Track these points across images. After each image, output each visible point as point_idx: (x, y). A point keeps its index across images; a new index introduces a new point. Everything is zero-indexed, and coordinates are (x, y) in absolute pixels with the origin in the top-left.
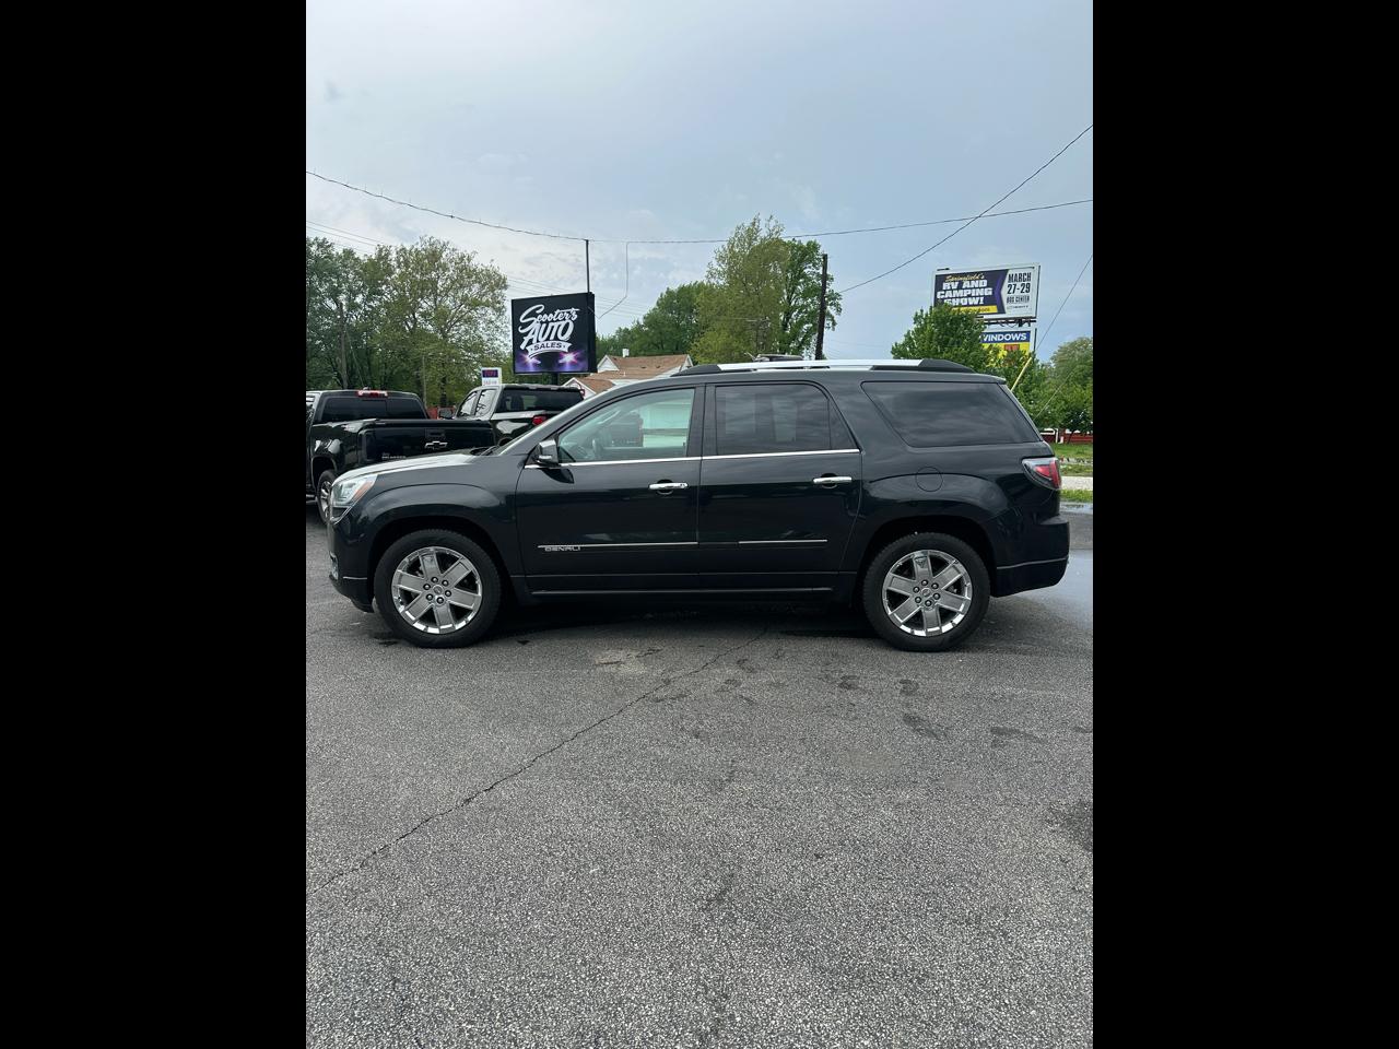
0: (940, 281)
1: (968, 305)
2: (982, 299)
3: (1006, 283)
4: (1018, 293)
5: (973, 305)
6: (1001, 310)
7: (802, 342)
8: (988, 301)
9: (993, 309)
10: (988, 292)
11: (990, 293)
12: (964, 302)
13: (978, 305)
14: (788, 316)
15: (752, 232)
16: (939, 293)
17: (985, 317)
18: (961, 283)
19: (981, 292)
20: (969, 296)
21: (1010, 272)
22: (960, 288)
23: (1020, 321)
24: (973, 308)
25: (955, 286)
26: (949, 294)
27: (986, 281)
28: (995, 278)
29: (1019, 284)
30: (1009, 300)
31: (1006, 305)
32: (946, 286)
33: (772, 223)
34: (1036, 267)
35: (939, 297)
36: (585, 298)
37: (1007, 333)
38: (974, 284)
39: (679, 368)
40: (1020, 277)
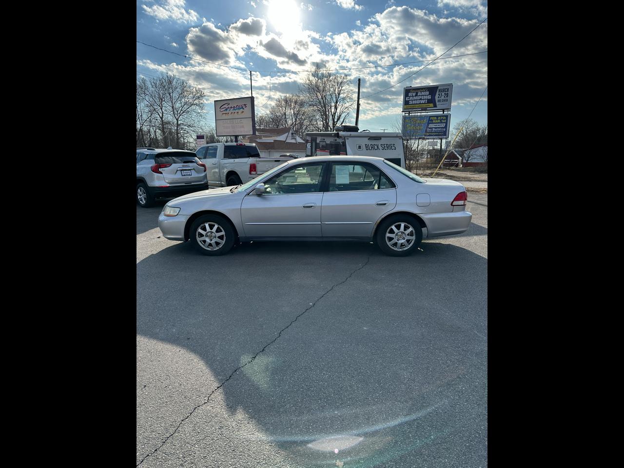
0: (407, 92)
1: (420, 104)
2: (426, 100)
3: (438, 93)
4: (443, 97)
6: (435, 106)
7: (343, 122)
8: (429, 101)
9: (432, 105)
10: (429, 97)
11: (430, 98)
12: (418, 102)
13: (425, 103)
14: (336, 108)
17: (428, 109)
18: (417, 93)
19: (425, 97)
20: (421, 99)
21: (439, 88)
22: (416, 95)
23: (443, 111)
24: (424, 105)
25: (414, 94)
26: (411, 98)
27: (428, 92)
28: (432, 90)
29: (443, 93)
30: (439, 101)
31: (437, 103)
32: (410, 94)
34: (451, 85)
35: (407, 99)
36: (250, 99)
37: (437, 116)
38: (423, 93)
39: (287, 134)
40: (444, 90)
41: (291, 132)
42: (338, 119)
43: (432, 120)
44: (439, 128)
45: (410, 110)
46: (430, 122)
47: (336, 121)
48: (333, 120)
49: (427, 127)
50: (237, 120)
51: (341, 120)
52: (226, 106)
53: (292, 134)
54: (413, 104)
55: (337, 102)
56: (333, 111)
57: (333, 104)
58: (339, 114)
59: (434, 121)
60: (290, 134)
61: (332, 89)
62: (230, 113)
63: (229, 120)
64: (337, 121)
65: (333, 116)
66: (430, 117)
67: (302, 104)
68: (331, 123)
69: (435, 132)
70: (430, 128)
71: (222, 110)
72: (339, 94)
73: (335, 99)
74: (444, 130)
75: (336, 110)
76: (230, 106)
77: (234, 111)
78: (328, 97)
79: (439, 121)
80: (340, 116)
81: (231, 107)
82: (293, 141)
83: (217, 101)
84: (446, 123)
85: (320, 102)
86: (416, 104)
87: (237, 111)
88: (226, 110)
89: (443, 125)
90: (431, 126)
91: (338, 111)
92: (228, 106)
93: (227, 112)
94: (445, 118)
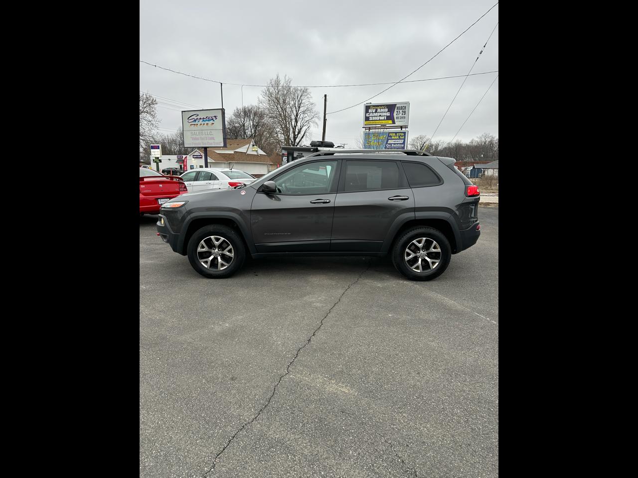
0: (367, 108)
1: (380, 120)
2: (386, 117)
3: (396, 110)
4: (400, 115)
5: (382, 120)
6: (394, 123)
7: (304, 135)
8: (388, 118)
9: (390, 122)
10: (388, 114)
11: (389, 115)
12: (378, 118)
13: (384, 120)
14: (296, 121)
15: (277, 83)
16: (367, 114)
17: (387, 125)
18: (376, 110)
19: (385, 114)
20: (380, 116)
21: (397, 106)
22: (376, 112)
23: (401, 127)
24: (383, 121)
25: (374, 111)
26: (371, 115)
27: (387, 109)
28: (391, 108)
29: (401, 111)
30: (397, 118)
31: (396, 120)
32: (370, 111)
33: (287, 78)
34: (408, 103)
35: (367, 116)
36: (221, 111)
37: (396, 133)
38: (382, 110)
39: (248, 145)
40: (401, 108)
41: (252, 144)
42: (299, 133)
43: (391, 136)
44: (398, 144)
45: (370, 126)
46: (389, 138)
47: (296, 134)
48: (294, 132)
49: (387, 143)
50: (206, 131)
51: (302, 133)
52: (194, 117)
53: (253, 145)
54: (373, 120)
55: (297, 115)
56: (293, 123)
57: (293, 117)
58: (299, 127)
59: (393, 138)
60: (251, 146)
61: (292, 103)
62: (199, 123)
63: (198, 132)
64: (298, 135)
65: (293, 129)
66: (389, 133)
67: (261, 116)
68: (292, 136)
69: (394, 148)
70: (389, 144)
71: (190, 121)
72: (299, 107)
73: (295, 112)
74: (403, 146)
75: (297, 123)
76: (199, 117)
77: (203, 122)
78: (288, 110)
79: (398, 137)
80: (301, 129)
81: (201, 118)
82: (255, 153)
83: (184, 111)
84: (404, 139)
85: (281, 115)
86: (376, 120)
87: (207, 122)
88: (195, 121)
89: (401, 141)
90: (390, 142)
91: (299, 124)
92: (197, 117)
93: (196, 123)
94: (403, 134)
